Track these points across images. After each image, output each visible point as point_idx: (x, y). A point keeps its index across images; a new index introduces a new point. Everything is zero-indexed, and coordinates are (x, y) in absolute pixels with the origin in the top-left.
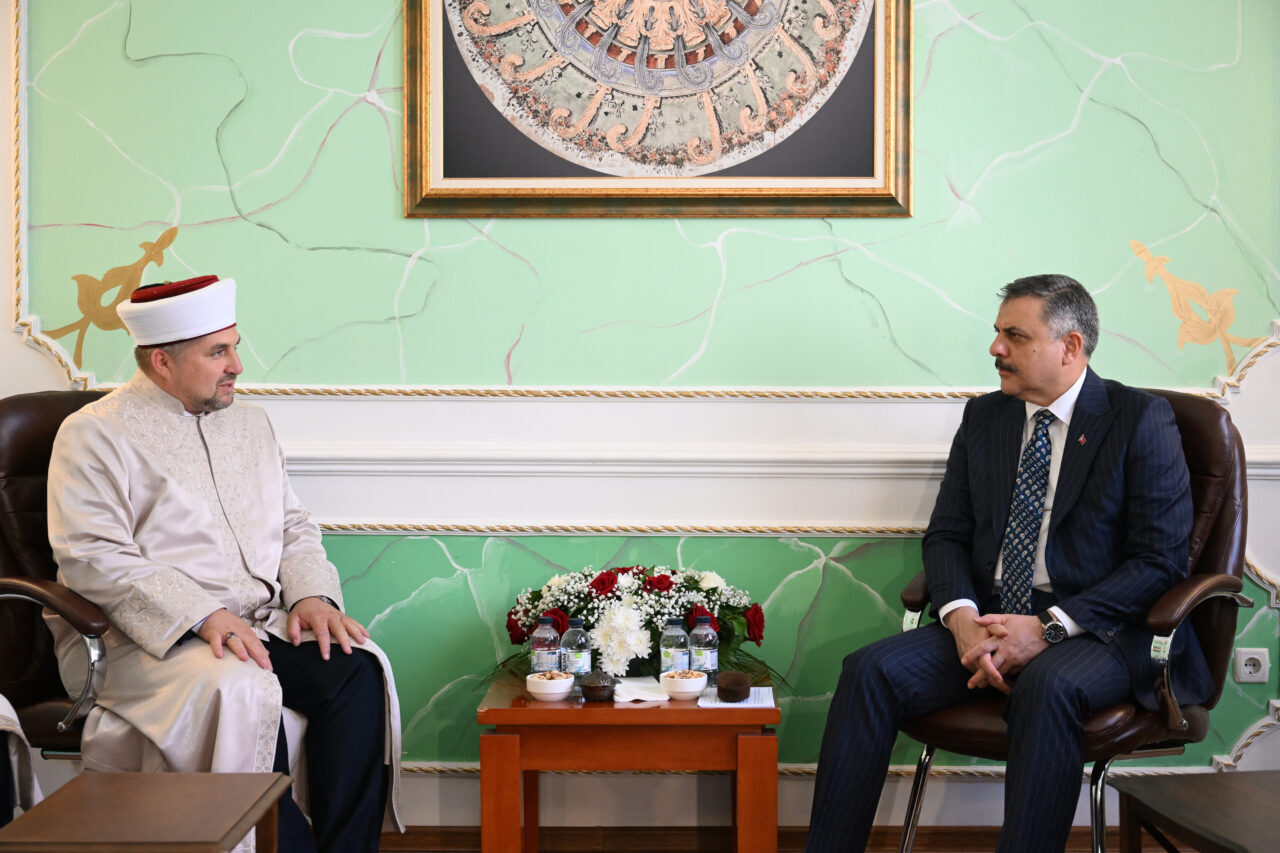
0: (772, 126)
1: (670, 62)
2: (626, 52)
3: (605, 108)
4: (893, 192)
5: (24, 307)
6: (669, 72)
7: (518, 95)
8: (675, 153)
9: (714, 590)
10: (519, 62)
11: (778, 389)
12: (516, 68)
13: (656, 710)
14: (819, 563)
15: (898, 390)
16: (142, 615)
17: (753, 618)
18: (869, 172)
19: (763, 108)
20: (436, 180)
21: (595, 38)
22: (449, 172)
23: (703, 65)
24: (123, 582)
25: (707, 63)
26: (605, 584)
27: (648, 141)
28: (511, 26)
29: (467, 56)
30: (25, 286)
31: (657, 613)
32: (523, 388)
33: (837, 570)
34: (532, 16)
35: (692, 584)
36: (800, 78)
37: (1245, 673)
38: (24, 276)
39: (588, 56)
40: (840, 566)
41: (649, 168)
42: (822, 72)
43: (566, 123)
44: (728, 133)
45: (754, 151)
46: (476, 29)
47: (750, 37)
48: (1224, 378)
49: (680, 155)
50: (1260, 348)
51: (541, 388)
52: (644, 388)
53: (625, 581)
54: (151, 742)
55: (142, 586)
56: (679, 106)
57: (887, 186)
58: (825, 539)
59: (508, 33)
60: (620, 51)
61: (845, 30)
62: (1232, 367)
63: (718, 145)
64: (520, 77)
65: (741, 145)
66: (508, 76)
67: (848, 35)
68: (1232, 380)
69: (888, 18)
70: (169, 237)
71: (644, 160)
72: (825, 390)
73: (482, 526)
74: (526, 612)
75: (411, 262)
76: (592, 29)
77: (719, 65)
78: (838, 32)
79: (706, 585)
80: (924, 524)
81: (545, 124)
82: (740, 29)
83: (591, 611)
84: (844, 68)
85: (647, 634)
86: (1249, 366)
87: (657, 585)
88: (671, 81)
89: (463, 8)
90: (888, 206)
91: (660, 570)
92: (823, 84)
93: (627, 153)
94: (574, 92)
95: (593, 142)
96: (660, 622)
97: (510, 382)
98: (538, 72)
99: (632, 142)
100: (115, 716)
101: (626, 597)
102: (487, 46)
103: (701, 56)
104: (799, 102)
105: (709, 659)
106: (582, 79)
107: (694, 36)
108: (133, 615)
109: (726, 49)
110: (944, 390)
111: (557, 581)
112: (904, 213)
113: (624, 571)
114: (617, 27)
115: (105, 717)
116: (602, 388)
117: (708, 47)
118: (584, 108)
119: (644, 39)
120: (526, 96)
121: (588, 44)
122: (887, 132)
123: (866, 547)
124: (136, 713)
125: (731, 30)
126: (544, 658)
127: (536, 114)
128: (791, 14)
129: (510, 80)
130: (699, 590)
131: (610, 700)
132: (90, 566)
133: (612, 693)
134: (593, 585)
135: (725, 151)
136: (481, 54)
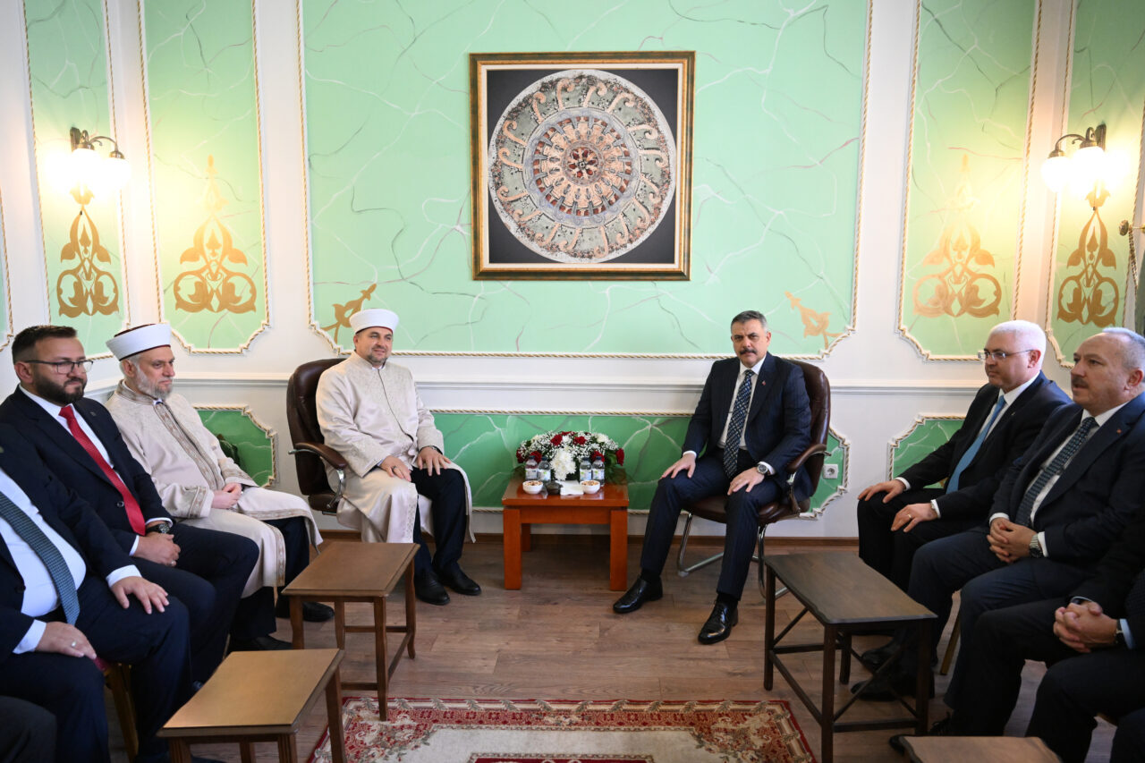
0: (631, 241)
1: (586, 213)
2: (567, 209)
3: (559, 233)
4: (682, 270)
5: (312, 317)
6: (587, 217)
7: (521, 227)
8: (588, 253)
9: (603, 443)
10: (521, 213)
11: (632, 354)
12: (520, 216)
13: (578, 498)
14: (649, 427)
15: (683, 355)
16: (356, 457)
17: (619, 454)
18: (672, 261)
19: (626, 233)
20: (486, 264)
21: (554, 202)
22: (492, 261)
23: (601, 214)
24: (349, 442)
25: (602, 214)
26: (557, 441)
27: (577, 248)
28: (518, 197)
29: (499, 210)
30: (312, 310)
31: (579, 454)
32: (523, 353)
33: (656, 430)
34: (526, 193)
35: (594, 440)
36: (643, 220)
37: (828, 475)
38: (312, 304)
39: (551, 210)
40: (658, 429)
41: (577, 259)
42: (653, 217)
43: (541, 239)
44: (612, 244)
45: (623, 252)
46: (503, 198)
47: (621, 202)
48: (823, 351)
49: (591, 253)
50: (839, 338)
51: (532, 353)
52: (574, 354)
53: (566, 439)
54: (365, 516)
55: (356, 445)
56: (590, 232)
57: (680, 267)
58: (651, 417)
59: (517, 200)
60: (565, 208)
61: (662, 199)
62: (827, 346)
63: (607, 249)
64: (522, 219)
65: (617, 249)
66: (517, 219)
67: (664, 201)
68: (827, 352)
69: (681, 194)
70: (373, 288)
71: (575, 256)
72: (652, 355)
73: (506, 411)
74: (524, 451)
75: (476, 299)
76: (553, 199)
77: (608, 214)
78: (660, 199)
79: (600, 440)
80: (693, 412)
81: (532, 240)
82: (617, 198)
83: (551, 454)
84: (662, 216)
85: (574, 464)
86: (835, 345)
87: (579, 441)
88: (586, 221)
89: (497, 189)
90: (681, 276)
91: (581, 434)
92: (653, 223)
93: (568, 253)
94: (545, 226)
95: (553, 248)
96: (579, 458)
97: (518, 350)
98: (529, 217)
99: (570, 248)
100: (349, 503)
101: (566, 446)
102: (507, 205)
103: (600, 210)
104: (643, 230)
105: (600, 474)
106: (548, 220)
107: (597, 202)
108: (352, 457)
109: (611, 207)
110: (702, 355)
111: (537, 437)
112: (687, 279)
113: (565, 434)
114: (564, 198)
115: (346, 504)
116: (557, 353)
117: (603, 206)
118: (549, 233)
119: (575, 203)
120: (524, 228)
121: (551, 206)
122: (680, 244)
123: (669, 421)
124: (357, 502)
125: (613, 199)
126: (530, 473)
127: (528, 235)
128: (638, 192)
129: (517, 220)
130: (597, 443)
131: (559, 494)
132: (335, 434)
133: (559, 491)
134: (552, 441)
135: (610, 252)
136: (505, 209)
